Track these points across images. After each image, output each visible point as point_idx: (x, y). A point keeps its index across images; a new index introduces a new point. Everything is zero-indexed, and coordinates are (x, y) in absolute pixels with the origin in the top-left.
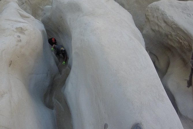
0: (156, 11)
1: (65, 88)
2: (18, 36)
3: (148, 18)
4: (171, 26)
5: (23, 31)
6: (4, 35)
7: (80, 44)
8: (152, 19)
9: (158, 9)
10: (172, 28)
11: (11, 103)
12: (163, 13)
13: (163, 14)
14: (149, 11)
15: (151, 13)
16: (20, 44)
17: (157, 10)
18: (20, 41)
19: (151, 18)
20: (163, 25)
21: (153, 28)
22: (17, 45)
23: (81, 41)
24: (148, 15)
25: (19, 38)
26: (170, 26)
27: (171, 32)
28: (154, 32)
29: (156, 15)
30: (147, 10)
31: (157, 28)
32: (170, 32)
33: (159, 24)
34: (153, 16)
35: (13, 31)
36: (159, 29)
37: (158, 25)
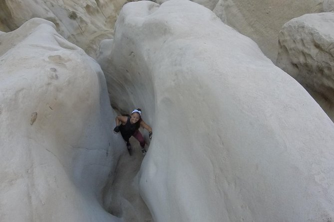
0: (298, 31)
1: (140, 177)
2: (51, 69)
3: (284, 46)
4: (327, 50)
5: (63, 62)
6: (25, 67)
7: (174, 81)
8: (293, 46)
9: (303, 27)
10: (330, 54)
11: (30, 198)
12: (312, 32)
13: (312, 34)
14: (286, 33)
15: (290, 35)
16: (55, 82)
17: (300, 30)
18: (57, 77)
19: (290, 45)
20: (314, 51)
21: (295, 61)
22: (49, 84)
23: (176, 75)
24: (285, 41)
25: (53, 72)
26: (327, 52)
27: (329, 62)
28: (297, 67)
29: (299, 38)
30: (282, 33)
31: (302, 60)
32: (327, 63)
33: (306, 51)
34: (294, 41)
35: (44, 60)
36: (306, 60)
37: (304, 54)
